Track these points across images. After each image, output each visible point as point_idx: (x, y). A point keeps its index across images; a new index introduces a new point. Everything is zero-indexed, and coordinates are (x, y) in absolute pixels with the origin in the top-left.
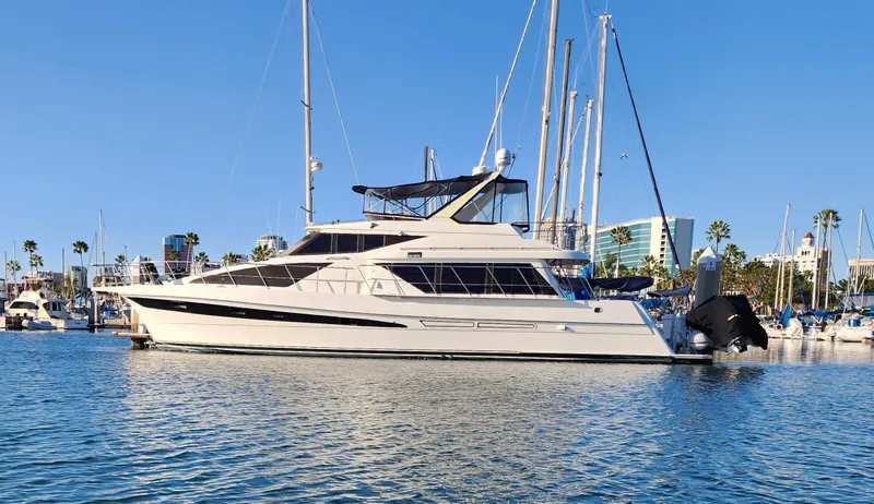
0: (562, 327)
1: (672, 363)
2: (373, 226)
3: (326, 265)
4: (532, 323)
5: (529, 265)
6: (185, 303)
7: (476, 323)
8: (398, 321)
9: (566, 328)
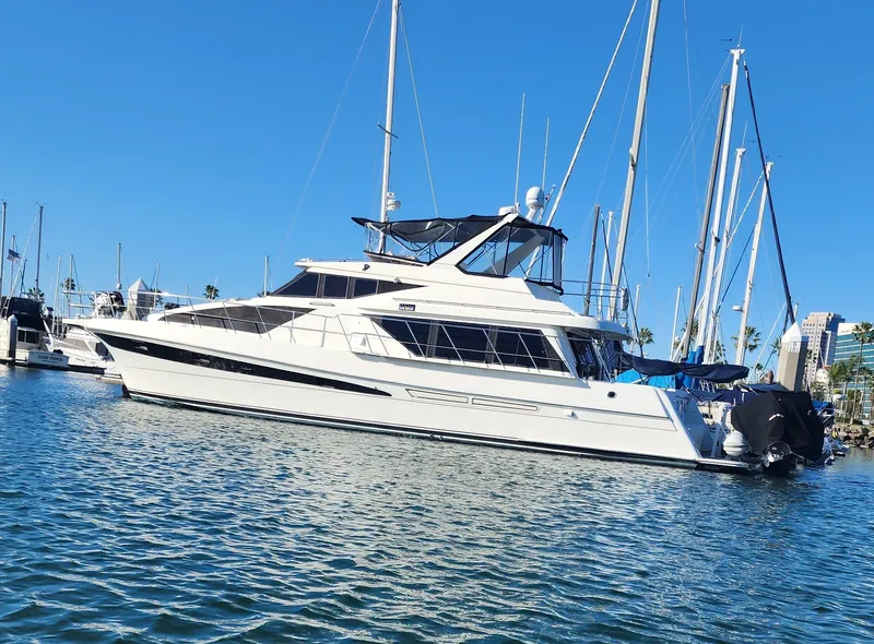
0: (569, 412)
1: (696, 469)
2: (366, 267)
3: (307, 311)
4: (534, 404)
5: (538, 332)
6: (146, 344)
7: (471, 398)
8: (381, 387)
9: (573, 414)
